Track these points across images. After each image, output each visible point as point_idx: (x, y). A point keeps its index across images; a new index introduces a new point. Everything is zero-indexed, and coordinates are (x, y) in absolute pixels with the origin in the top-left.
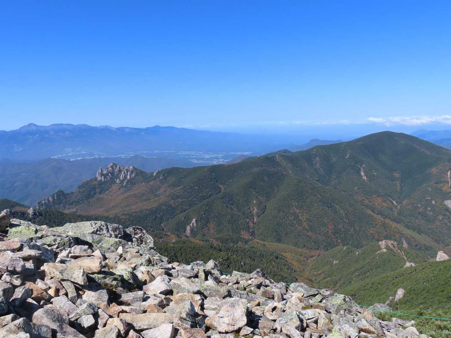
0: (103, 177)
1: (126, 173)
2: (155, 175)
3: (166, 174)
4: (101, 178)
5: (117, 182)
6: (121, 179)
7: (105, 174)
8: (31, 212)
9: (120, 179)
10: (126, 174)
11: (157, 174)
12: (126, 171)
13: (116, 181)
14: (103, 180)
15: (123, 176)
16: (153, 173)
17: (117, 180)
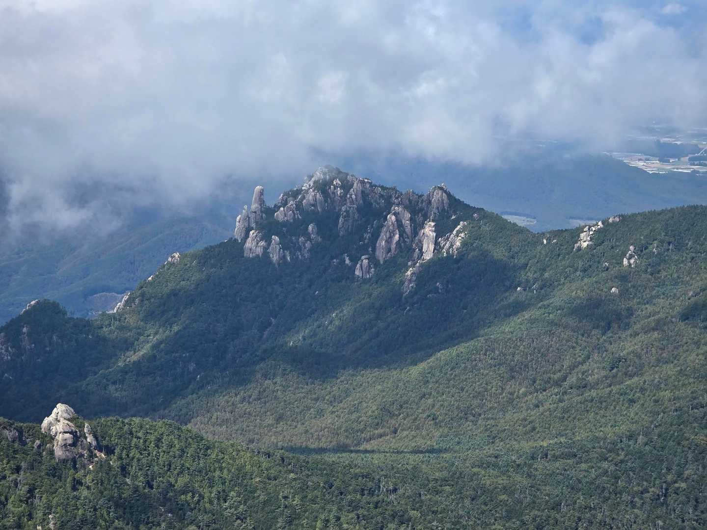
0: (276, 238)
1: (407, 223)
2: (585, 245)
3: (655, 244)
4: (262, 243)
5: (358, 273)
6: (381, 255)
7: (285, 224)
8: (59, 427)
9: (373, 260)
10: (408, 229)
11: (599, 238)
12: (408, 215)
13: (352, 269)
14: (275, 258)
15: (389, 240)
16: (575, 234)
17: (355, 260)
